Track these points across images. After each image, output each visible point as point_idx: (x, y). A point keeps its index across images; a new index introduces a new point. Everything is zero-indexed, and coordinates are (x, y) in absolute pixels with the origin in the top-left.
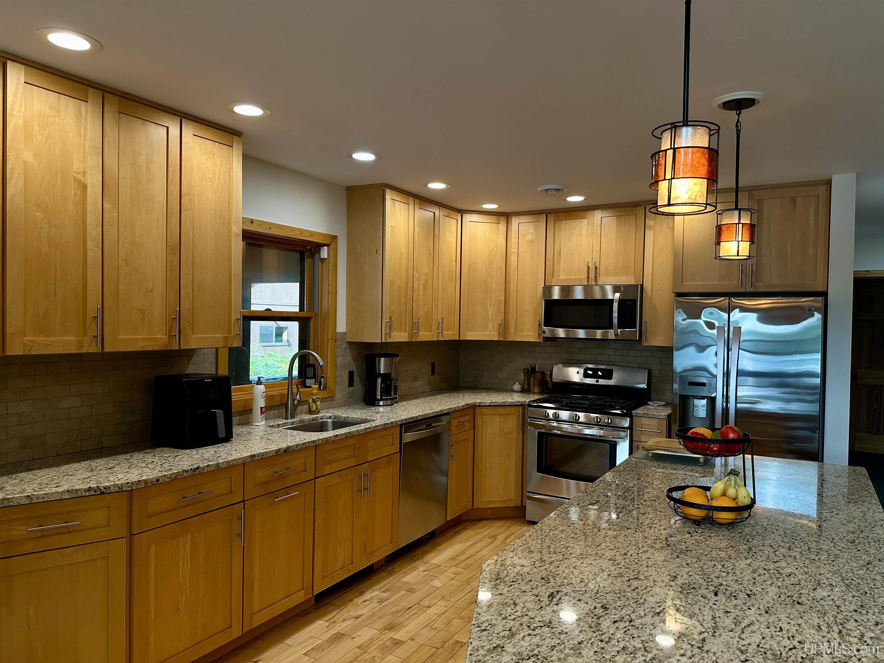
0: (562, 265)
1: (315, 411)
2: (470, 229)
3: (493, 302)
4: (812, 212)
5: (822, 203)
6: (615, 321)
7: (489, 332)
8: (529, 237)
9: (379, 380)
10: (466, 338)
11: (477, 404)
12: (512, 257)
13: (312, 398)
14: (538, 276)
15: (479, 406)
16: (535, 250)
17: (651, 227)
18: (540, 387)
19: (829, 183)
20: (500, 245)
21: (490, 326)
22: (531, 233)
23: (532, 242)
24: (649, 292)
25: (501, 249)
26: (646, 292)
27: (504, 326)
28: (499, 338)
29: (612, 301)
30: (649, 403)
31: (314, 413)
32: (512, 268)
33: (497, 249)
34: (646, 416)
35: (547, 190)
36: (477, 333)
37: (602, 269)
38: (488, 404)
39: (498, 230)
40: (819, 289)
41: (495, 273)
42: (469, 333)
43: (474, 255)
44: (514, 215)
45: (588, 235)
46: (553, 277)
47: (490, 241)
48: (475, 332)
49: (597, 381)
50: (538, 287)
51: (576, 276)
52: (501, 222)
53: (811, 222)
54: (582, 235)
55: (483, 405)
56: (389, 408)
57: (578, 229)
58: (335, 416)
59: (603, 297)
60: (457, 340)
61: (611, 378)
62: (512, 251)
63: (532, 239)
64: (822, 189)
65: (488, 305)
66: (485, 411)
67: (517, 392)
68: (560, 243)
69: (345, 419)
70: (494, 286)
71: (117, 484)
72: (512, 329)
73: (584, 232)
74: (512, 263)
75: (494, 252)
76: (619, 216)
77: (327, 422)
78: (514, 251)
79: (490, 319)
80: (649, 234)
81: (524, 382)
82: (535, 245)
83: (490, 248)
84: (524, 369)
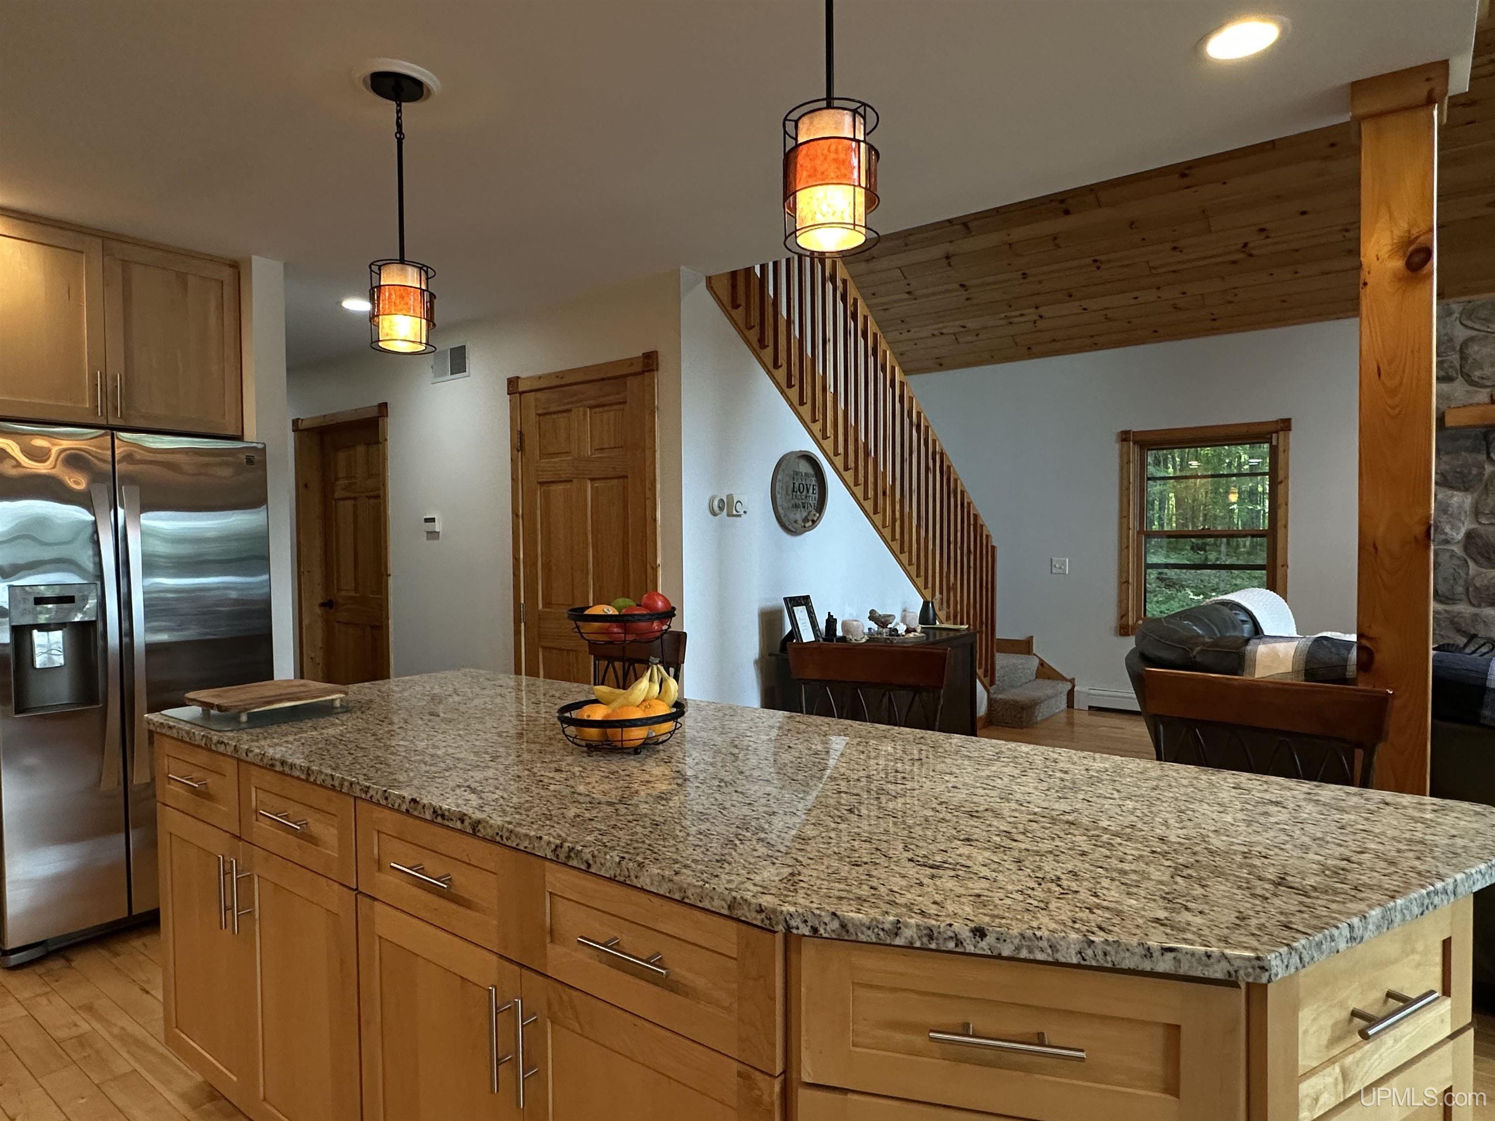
4: (213, 306)
5: (228, 291)
19: (238, 267)
40: (231, 432)
53: (213, 322)
64: (226, 275)
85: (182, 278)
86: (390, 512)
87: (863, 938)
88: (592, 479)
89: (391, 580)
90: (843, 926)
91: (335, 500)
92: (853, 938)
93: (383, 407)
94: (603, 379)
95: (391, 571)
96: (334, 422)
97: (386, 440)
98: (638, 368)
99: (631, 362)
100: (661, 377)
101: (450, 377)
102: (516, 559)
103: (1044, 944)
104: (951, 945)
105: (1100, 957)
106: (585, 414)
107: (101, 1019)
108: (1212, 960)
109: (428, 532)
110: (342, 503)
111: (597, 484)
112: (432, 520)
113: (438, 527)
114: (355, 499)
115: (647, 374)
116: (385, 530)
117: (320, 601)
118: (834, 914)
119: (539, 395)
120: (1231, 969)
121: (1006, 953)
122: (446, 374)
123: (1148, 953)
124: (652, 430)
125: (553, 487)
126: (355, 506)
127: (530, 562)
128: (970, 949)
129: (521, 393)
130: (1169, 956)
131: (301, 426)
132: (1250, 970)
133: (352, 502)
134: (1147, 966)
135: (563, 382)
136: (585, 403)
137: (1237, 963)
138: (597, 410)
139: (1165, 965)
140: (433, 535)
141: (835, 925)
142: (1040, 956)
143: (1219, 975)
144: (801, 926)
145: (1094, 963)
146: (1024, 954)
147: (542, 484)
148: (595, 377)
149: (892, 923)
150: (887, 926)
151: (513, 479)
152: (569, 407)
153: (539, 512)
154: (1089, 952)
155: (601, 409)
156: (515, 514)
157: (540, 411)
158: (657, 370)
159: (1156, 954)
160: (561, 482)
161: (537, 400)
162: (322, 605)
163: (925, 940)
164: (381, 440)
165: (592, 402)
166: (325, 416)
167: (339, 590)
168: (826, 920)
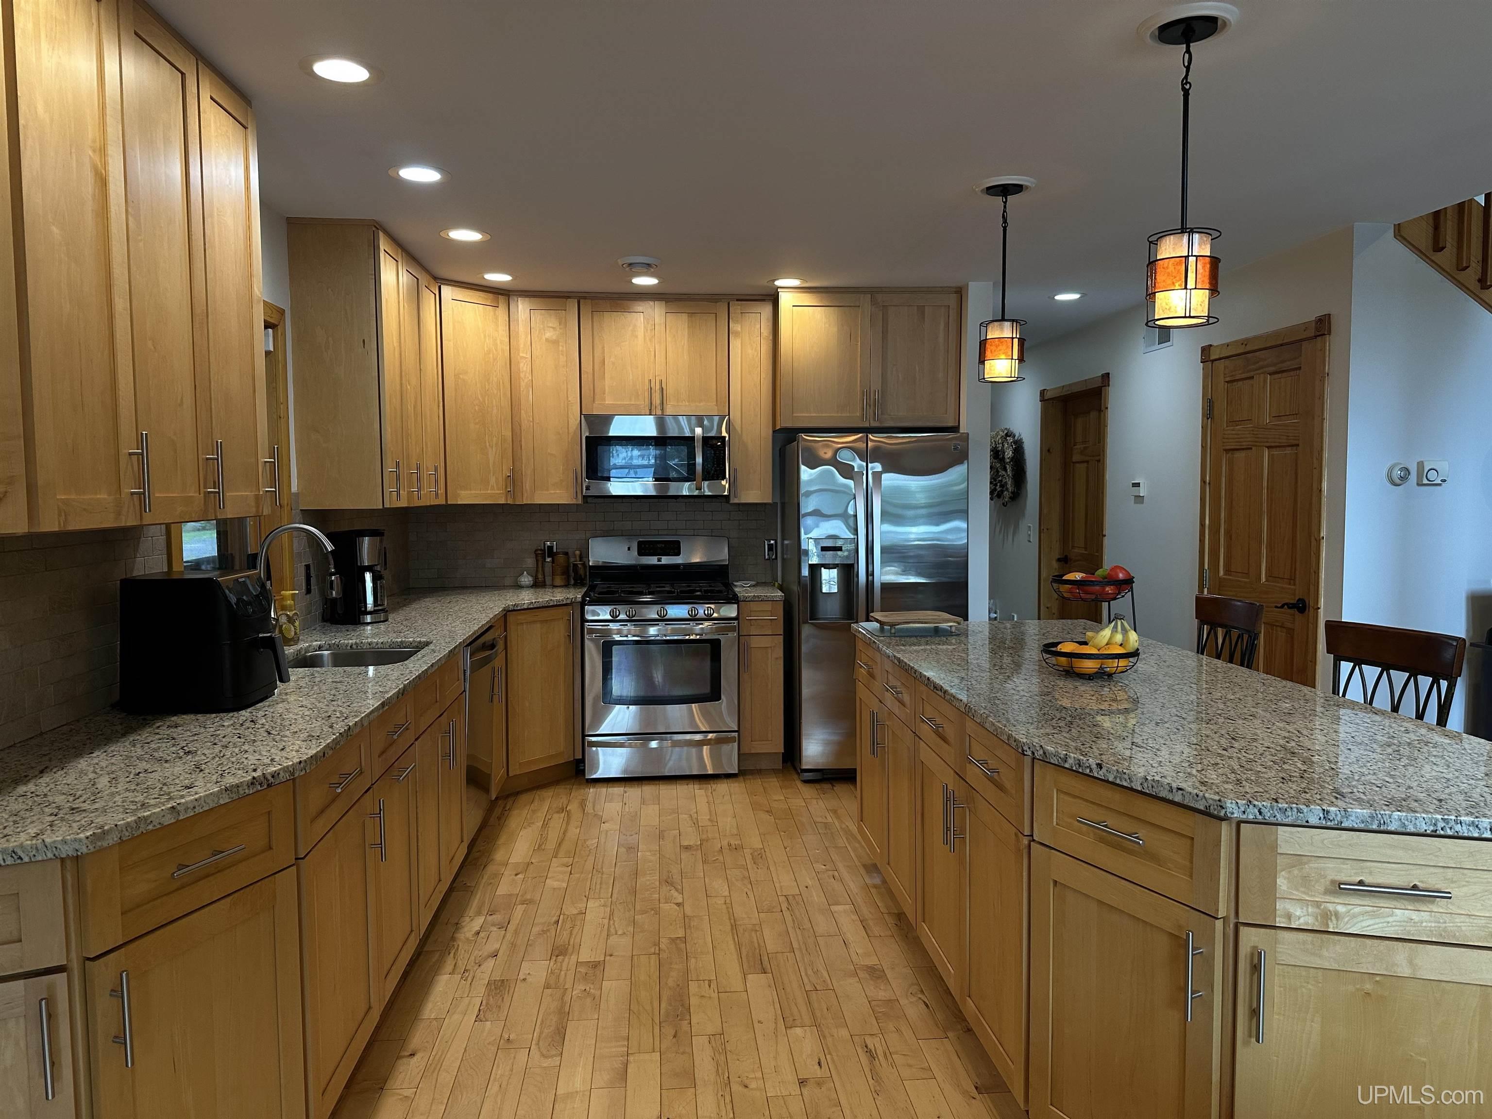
0: (607, 382)
1: (293, 638)
2: (453, 311)
3: (495, 439)
4: (942, 327)
5: (953, 314)
6: (699, 468)
7: (491, 490)
8: (549, 334)
9: (368, 576)
10: (457, 501)
11: (511, 608)
12: (522, 365)
13: (287, 615)
14: (570, 399)
15: (514, 610)
16: (561, 356)
17: (737, 334)
18: (563, 577)
19: (960, 292)
20: (501, 343)
21: (493, 480)
22: (553, 328)
23: (555, 342)
24: (738, 428)
25: (503, 350)
26: (735, 428)
27: (513, 480)
28: (507, 500)
29: (692, 439)
30: (735, 583)
31: (292, 643)
32: (523, 384)
33: (496, 350)
34: (757, 599)
35: (630, 264)
36: (473, 492)
37: (670, 391)
38: (525, 607)
39: (497, 319)
40: (950, 424)
41: (495, 392)
42: (463, 493)
43: (462, 359)
44: (520, 296)
45: (647, 339)
46: (594, 401)
47: (485, 336)
48: (471, 490)
49: (659, 560)
50: (571, 416)
51: (630, 400)
52: (500, 305)
53: (941, 339)
54: (637, 337)
55: (519, 608)
56: (382, 626)
57: (631, 328)
58: (329, 644)
59: (679, 433)
60: (443, 505)
61: (678, 554)
62: (521, 355)
63: (554, 338)
64: (952, 300)
65: (488, 444)
66: (521, 617)
67: (527, 587)
68: (603, 348)
69: (354, 647)
70: (495, 411)
71: (287, 767)
72: (527, 485)
73: (640, 333)
74: (522, 375)
75: (491, 356)
76: (691, 314)
77: (322, 656)
78: (524, 355)
79: (491, 468)
80: (735, 344)
81: (537, 571)
82: (561, 348)
83: (486, 349)
84: (536, 550)
85: (921, 310)
86: (1108, 476)
87: (1052, 761)
88: (1268, 447)
89: (1106, 541)
90: (1044, 753)
91: (1073, 463)
92: (1048, 760)
93: (1106, 377)
94: (1281, 345)
95: (1106, 531)
96: (1070, 392)
97: (1107, 408)
98: (1311, 333)
99: (1305, 326)
100: (1334, 341)
101: (1157, 347)
102: (1202, 525)
103: (1126, 777)
104: (1088, 771)
105: (1150, 788)
106: (1265, 381)
107: (838, 818)
108: (1199, 798)
109: (1136, 496)
110: (1077, 465)
111: (1275, 452)
112: (1137, 485)
113: (1142, 491)
114: (1087, 462)
115: (1319, 339)
116: (1103, 493)
117: (1058, 557)
118: (1041, 746)
119: (1227, 362)
120: (1207, 805)
121: (1111, 779)
122: (1154, 344)
123: (1171, 790)
124: (1322, 397)
125: (1238, 455)
126: (1087, 468)
127: (1215, 531)
128: (1096, 775)
129: (1213, 361)
130: (1180, 792)
131: (1048, 396)
132: (1216, 807)
133: (1085, 465)
134: (1170, 797)
135: (1249, 348)
136: (1266, 369)
137: (1211, 802)
138: (1276, 376)
139: (1178, 798)
140: (1139, 499)
141: (1041, 752)
142: (1125, 784)
143: (1202, 808)
144: (1028, 750)
145: (1148, 792)
146: (1118, 781)
147: (1227, 451)
148: (1273, 343)
149: (1064, 755)
150: (1062, 756)
151: (1202, 446)
152: (1251, 374)
153: (1224, 479)
154: (1145, 785)
155: (1280, 375)
156: (1203, 481)
157: (1228, 379)
158: (1329, 334)
159: (1174, 791)
160: (1243, 449)
161: (1225, 367)
162: (1059, 560)
163: (1077, 766)
164: (1103, 408)
165: (1272, 369)
166: (1063, 386)
167: (1073, 547)
168: (1038, 749)
